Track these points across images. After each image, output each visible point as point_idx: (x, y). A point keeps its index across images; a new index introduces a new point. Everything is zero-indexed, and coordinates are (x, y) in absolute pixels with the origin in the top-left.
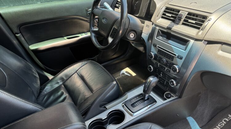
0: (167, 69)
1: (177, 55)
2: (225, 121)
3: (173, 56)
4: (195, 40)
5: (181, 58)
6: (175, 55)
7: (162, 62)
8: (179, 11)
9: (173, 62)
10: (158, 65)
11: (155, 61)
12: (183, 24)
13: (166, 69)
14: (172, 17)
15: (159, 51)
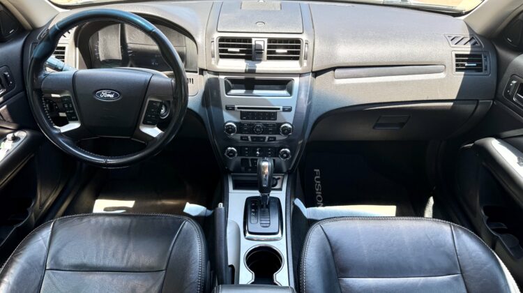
0: (269, 138)
1: (281, 108)
2: (317, 179)
3: (274, 113)
4: (300, 77)
5: (290, 110)
6: (279, 109)
7: (258, 130)
8: (249, 40)
9: (278, 121)
10: (248, 140)
11: (238, 137)
12: (269, 58)
13: (267, 138)
14: (241, 52)
15: (243, 115)
